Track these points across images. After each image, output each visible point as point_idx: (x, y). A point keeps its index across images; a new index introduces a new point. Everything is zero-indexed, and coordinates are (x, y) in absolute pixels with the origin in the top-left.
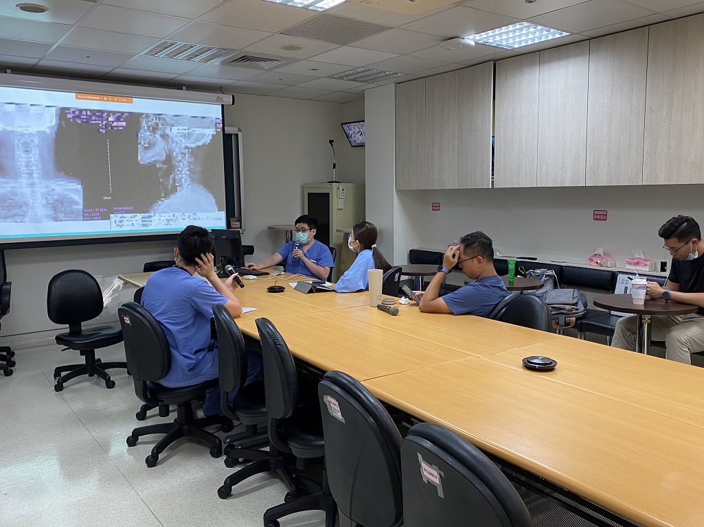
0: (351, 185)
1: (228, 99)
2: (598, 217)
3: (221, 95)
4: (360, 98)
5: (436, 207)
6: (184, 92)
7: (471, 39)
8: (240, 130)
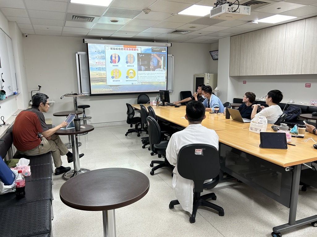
0: (212, 75)
1: (169, 45)
2: (307, 86)
3: (167, 43)
4: (217, 42)
5: (245, 82)
6: (155, 43)
7: (257, 21)
8: (173, 55)
